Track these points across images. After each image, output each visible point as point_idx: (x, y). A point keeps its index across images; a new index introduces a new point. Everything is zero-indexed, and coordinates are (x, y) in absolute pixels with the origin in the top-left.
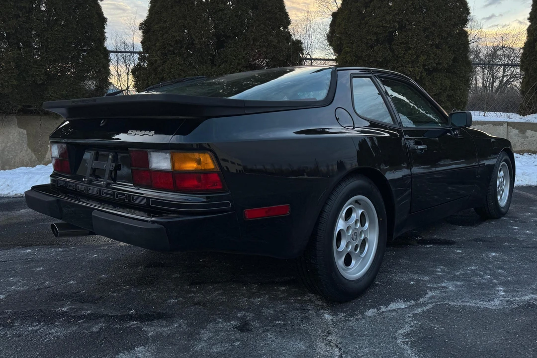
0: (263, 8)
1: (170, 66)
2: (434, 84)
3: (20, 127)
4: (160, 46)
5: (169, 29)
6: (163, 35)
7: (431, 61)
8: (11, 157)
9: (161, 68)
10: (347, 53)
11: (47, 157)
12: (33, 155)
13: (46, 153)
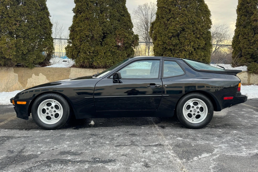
0: (122, 21)
1: (83, 46)
2: (197, 54)
3: (15, 73)
4: (79, 38)
5: (83, 30)
6: (80, 33)
7: (196, 45)
8: (11, 86)
9: (79, 47)
10: (159, 41)
11: (27, 86)
12: (21, 85)
13: (26, 84)
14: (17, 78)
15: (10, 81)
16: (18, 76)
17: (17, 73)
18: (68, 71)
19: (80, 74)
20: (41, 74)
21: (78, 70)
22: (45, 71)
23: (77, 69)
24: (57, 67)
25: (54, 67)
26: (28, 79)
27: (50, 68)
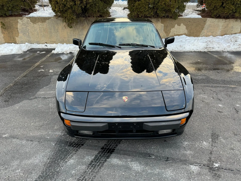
3: (161, 23)
11: (170, 35)
12: (165, 34)
13: (170, 33)
14: (163, 28)
16: (164, 26)
17: (163, 24)
18: (204, 21)
19: (213, 24)
20: (182, 24)
22: (186, 22)
23: (212, 19)
24: (195, 18)
25: (192, 17)
26: (172, 29)
27: (190, 19)
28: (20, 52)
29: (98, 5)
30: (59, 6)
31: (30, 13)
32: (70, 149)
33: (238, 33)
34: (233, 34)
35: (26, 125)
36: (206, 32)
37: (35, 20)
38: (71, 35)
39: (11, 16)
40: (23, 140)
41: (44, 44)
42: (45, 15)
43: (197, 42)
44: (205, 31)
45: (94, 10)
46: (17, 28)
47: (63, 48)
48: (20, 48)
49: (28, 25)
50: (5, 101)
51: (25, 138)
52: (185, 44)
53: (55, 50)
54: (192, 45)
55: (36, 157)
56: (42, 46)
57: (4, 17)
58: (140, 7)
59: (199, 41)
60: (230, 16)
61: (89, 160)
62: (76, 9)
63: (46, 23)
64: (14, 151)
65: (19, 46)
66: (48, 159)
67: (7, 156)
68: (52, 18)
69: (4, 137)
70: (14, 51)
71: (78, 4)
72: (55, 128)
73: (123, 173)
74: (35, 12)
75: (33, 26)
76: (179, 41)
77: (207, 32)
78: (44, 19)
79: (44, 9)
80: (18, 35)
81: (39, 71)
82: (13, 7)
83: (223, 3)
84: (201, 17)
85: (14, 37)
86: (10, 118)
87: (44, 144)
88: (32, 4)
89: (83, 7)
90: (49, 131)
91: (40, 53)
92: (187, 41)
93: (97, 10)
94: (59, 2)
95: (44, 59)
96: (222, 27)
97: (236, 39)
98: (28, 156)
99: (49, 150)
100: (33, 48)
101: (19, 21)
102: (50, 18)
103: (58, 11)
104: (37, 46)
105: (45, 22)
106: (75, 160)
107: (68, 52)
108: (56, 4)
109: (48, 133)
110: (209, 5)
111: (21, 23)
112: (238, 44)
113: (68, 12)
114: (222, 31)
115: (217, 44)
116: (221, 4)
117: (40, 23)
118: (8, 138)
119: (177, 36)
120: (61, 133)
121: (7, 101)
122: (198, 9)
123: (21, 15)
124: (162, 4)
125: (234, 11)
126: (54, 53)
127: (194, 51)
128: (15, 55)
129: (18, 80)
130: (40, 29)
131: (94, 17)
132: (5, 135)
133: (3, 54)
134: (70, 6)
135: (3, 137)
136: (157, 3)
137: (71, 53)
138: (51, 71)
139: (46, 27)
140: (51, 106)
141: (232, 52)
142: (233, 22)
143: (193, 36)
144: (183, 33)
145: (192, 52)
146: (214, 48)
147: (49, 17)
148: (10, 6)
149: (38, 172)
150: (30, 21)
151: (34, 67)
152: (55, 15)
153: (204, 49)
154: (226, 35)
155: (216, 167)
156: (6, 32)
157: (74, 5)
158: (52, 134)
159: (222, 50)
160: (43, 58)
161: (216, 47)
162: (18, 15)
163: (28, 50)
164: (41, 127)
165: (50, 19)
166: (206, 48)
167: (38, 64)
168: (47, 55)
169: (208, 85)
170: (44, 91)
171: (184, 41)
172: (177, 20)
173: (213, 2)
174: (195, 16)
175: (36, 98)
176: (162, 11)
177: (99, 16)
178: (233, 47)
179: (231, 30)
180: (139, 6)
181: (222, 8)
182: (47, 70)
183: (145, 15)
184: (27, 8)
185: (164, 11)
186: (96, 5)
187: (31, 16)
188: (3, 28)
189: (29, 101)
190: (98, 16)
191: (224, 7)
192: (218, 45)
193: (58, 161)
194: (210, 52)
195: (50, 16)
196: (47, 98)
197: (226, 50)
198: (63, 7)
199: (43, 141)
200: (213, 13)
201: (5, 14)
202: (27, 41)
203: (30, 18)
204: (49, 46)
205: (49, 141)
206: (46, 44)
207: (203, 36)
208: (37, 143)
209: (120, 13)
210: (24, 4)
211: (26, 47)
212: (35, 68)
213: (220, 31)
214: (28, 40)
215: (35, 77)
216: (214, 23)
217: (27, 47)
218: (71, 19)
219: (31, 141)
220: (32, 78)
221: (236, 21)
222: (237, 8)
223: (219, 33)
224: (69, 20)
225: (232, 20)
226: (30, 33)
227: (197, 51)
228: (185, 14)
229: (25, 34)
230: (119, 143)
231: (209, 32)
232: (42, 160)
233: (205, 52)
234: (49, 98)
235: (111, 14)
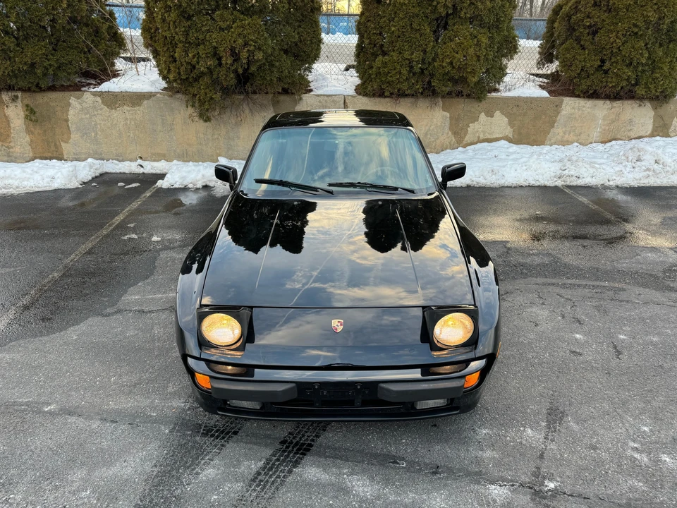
3: (444, 110)
11: (465, 139)
12: (453, 138)
13: (465, 137)
14: (448, 123)
15: (431, 128)
16: (451, 118)
17: (448, 112)
18: (556, 106)
19: (580, 112)
20: (498, 113)
21: (579, 103)
22: (508, 106)
23: (577, 101)
24: (532, 96)
25: (525, 96)
26: (470, 125)
27: (518, 99)
28: (74, 184)
29: (277, 64)
30: (179, 69)
31: (102, 81)
32: (205, 443)
33: (646, 137)
34: (634, 139)
35: (98, 383)
36: (561, 134)
37: (114, 100)
38: (208, 139)
39: (52, 88)
40: (92, 419)
41: (136, 160)
42: (142, 87)
43: (537, 159)
44: (558, 131)
45: (268, 79)
46: (67, 120)
47: (185, 174)
48: (74, 172)
49: (96, 113)
50: (43, 320)
51: (98, 414)
52: (504, 167)
53: (166, 179)
54: (525, 168)
55: (125, 462)
56: (131, 166)
57: (34, 91)
58: (386, 70)
59: (541, 157)
60: (622, 94)
61: (251, 469)
62: (222, 76)
63: (141, 108)
64: (72, 446)
65: (71, 169)
66: (156, 466)
67: (56, 458)
68: (158, 95)
69: (47, 412)
70: (59, 181)
71: (227, 64)
72: (170, 389)
73: (331, 502)
74: (114, 79)
75: (107, 114)
76: (490, 156)
77: (565, 133)
78: (136, 99)
79: (137, 71)
80: (70, 138)
81: (126, 238)
82: (59, 67)
83: (603, 61)
84: (548, 95)
85: (58, 143)
86: (59, 363)
87: (142, 431)
88: (106, 60)
89: (240, 71)
90: (155, 399)
91: (126, 187)
92: (511, 157)
93: (277, 76)
94: (178, 59)
95: (135, 205)
96: (604, 119)
97: (639, 153)
98: (107, 459)
99: (155, 445)
100: (108, 171)
101: (73, 101)
102: (154, 96)
103: (175, 81)
104: (118, 167)
105: (140, 105)
106: (219, 469)
107: (199, 185)
108: (170, 62)
109: (153, 402)
110: (566, 65)
111: (78, 106)
112: (644, 168)
113: (201, 82)
114: (604, 130)
115: (587, 166)
116: (599, 63)
117: (126, 108)
118: (57, 415)
119: (486, 144)
120: (183, 403)
121: (48, 319)
122: (540, 72)
123: (77, 88)
124: (444, 64)
125: (633, 82)
126: (163, 187)
127: (527, 185)
128: (62, 192)
129: (72, 263)
130: (126, 124)
131: (267, 93)
132: (49, 408)
133: (29, 190)
134: (206, 70)
135: (45, 412)
136: (430, 60)
137: (206, 187)
138: (155, 238)
139: (141, 119)
140: (158, 332)
141: (626, 188)
142: (633, 108)
143: (528, 144)
144: (501, 136)
145: (522, 186)
146: (581, 176)
147: (151, 93)
148: (50, 65)
149: (132, 496)
150: (100, 101)
151: (110, 225)
152: (166, 86)
153: (555, 179)
154: (614, 142)
155: (550, 490)
156: (38, 131)
157: (216, 67)
158: (163, 404)
159: (602, 183)
160: (133, 202)
161: (585, 175)
162: (70, 86)
163: (93, 178)
164: (135, 386)
165: (153, 98)
166: (559, 178)
167: (121, 217)
168: (144, 192)
169: (554, 281)
170: (138, 293)
171: (504, 156)
172: (484, 102)
173: (577, 59)
174: (534, 91)
175: (119, 311)
176: (444, 80)
177: (280, 91)
178: (631, 176)
179: (628, 128)
180: (385, 67)
181: (600, 75)
182: (144, 235)
183: (399, 90)
184: (94, 69)
185: (449, 80)
186: (273, 65)
187: (104, 91)
188: (31, 120)
189: (104, 320)
190: (279, 93)
191: (606, 72)
192: (592, 171)
193: (178, 472)
194: (569, 187)
195: (152, 89)
196: (147, 312)
197: (611, 183)
198: (189, 71)
199: (140, 422)
200: (579, 86)
201: (37, 85)
202: (91, 152)
203: (101, 94)
204: (150, 167)
205: (155, 422)
206: (140, 161)
207: (555, 143)
208: (126, 426)
209: (335, 83)
210: (88, 58)
211: (90, 171)
212: (114, 229)
213: (600, 132)
214: (93, 150)
215: (116, 254)
216: (583, 111)
217: (92, 170)
218: (209, 101)
219: (112, 421)
220: (107, 259)
221: (640, 105)
222: (639, 74)
223: (595, 134)
224: (202, 103)
225: (630, 102)
226: (100, 133)
227: (537, 184)
228: (506, 86)
229: (86, 134)
230: (324, 430)
231: (570, 133)
232: (140, 469)
233: (556, 187)
234: (152, 312)
235: (312, 86)
